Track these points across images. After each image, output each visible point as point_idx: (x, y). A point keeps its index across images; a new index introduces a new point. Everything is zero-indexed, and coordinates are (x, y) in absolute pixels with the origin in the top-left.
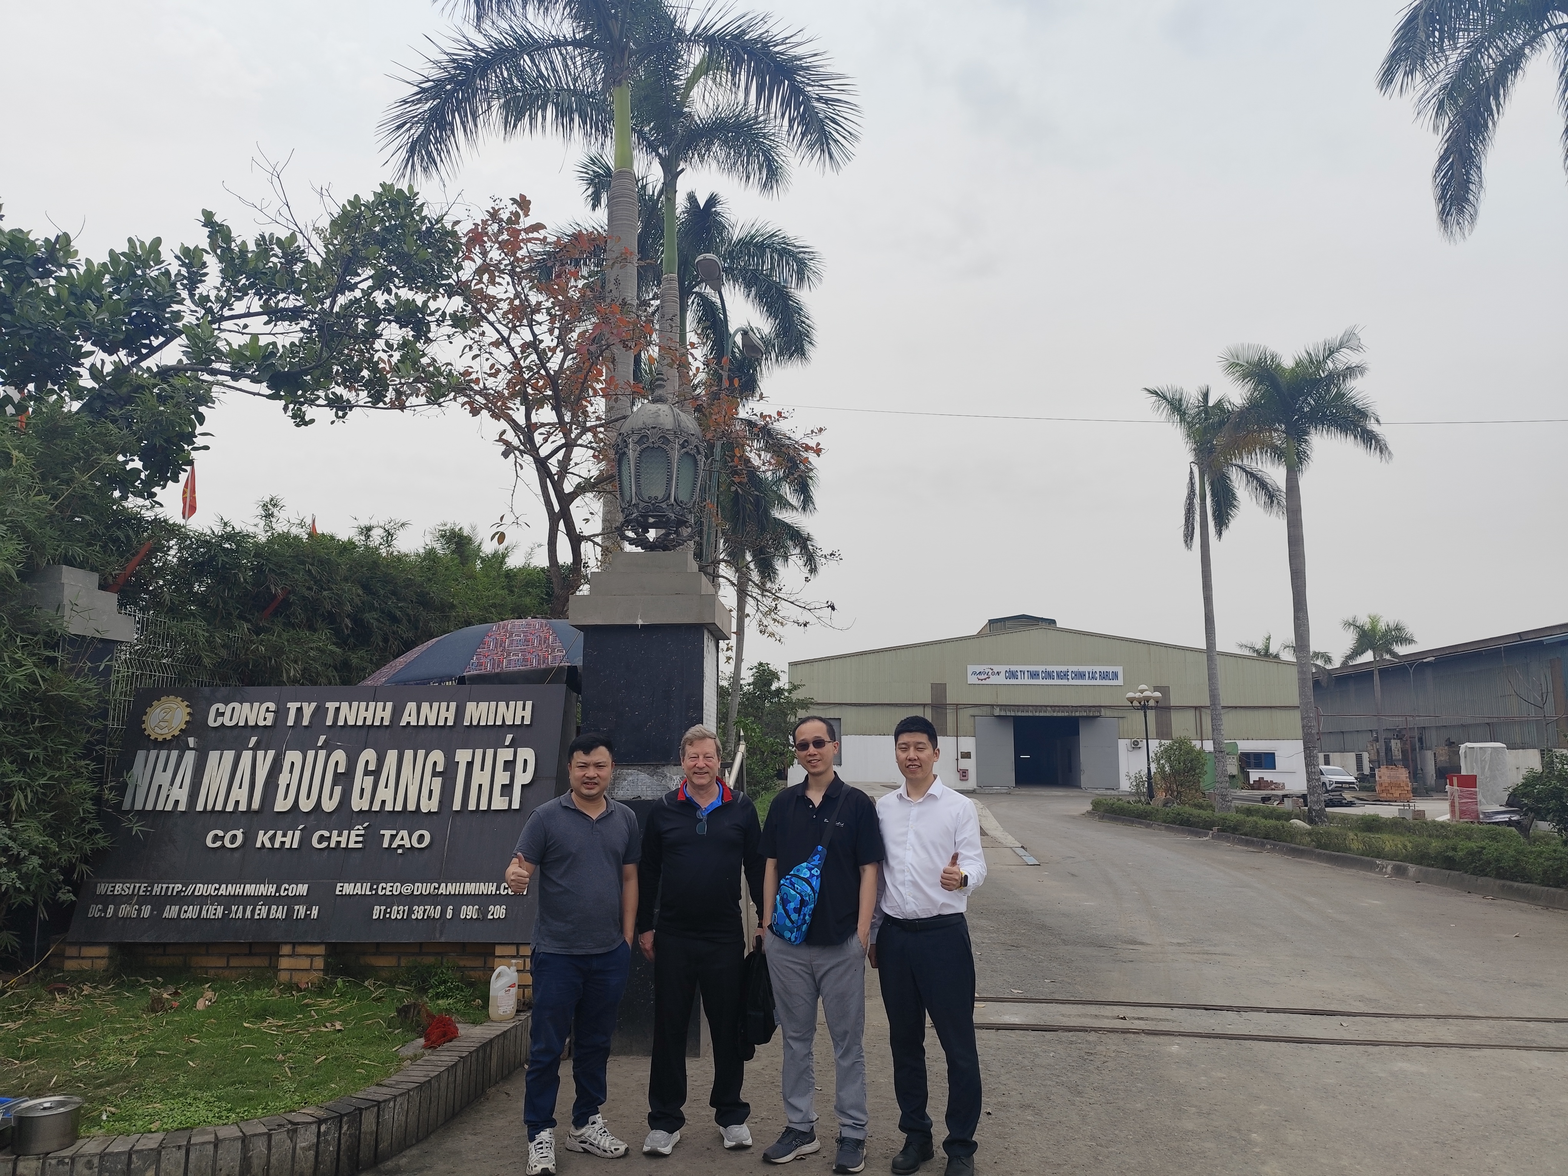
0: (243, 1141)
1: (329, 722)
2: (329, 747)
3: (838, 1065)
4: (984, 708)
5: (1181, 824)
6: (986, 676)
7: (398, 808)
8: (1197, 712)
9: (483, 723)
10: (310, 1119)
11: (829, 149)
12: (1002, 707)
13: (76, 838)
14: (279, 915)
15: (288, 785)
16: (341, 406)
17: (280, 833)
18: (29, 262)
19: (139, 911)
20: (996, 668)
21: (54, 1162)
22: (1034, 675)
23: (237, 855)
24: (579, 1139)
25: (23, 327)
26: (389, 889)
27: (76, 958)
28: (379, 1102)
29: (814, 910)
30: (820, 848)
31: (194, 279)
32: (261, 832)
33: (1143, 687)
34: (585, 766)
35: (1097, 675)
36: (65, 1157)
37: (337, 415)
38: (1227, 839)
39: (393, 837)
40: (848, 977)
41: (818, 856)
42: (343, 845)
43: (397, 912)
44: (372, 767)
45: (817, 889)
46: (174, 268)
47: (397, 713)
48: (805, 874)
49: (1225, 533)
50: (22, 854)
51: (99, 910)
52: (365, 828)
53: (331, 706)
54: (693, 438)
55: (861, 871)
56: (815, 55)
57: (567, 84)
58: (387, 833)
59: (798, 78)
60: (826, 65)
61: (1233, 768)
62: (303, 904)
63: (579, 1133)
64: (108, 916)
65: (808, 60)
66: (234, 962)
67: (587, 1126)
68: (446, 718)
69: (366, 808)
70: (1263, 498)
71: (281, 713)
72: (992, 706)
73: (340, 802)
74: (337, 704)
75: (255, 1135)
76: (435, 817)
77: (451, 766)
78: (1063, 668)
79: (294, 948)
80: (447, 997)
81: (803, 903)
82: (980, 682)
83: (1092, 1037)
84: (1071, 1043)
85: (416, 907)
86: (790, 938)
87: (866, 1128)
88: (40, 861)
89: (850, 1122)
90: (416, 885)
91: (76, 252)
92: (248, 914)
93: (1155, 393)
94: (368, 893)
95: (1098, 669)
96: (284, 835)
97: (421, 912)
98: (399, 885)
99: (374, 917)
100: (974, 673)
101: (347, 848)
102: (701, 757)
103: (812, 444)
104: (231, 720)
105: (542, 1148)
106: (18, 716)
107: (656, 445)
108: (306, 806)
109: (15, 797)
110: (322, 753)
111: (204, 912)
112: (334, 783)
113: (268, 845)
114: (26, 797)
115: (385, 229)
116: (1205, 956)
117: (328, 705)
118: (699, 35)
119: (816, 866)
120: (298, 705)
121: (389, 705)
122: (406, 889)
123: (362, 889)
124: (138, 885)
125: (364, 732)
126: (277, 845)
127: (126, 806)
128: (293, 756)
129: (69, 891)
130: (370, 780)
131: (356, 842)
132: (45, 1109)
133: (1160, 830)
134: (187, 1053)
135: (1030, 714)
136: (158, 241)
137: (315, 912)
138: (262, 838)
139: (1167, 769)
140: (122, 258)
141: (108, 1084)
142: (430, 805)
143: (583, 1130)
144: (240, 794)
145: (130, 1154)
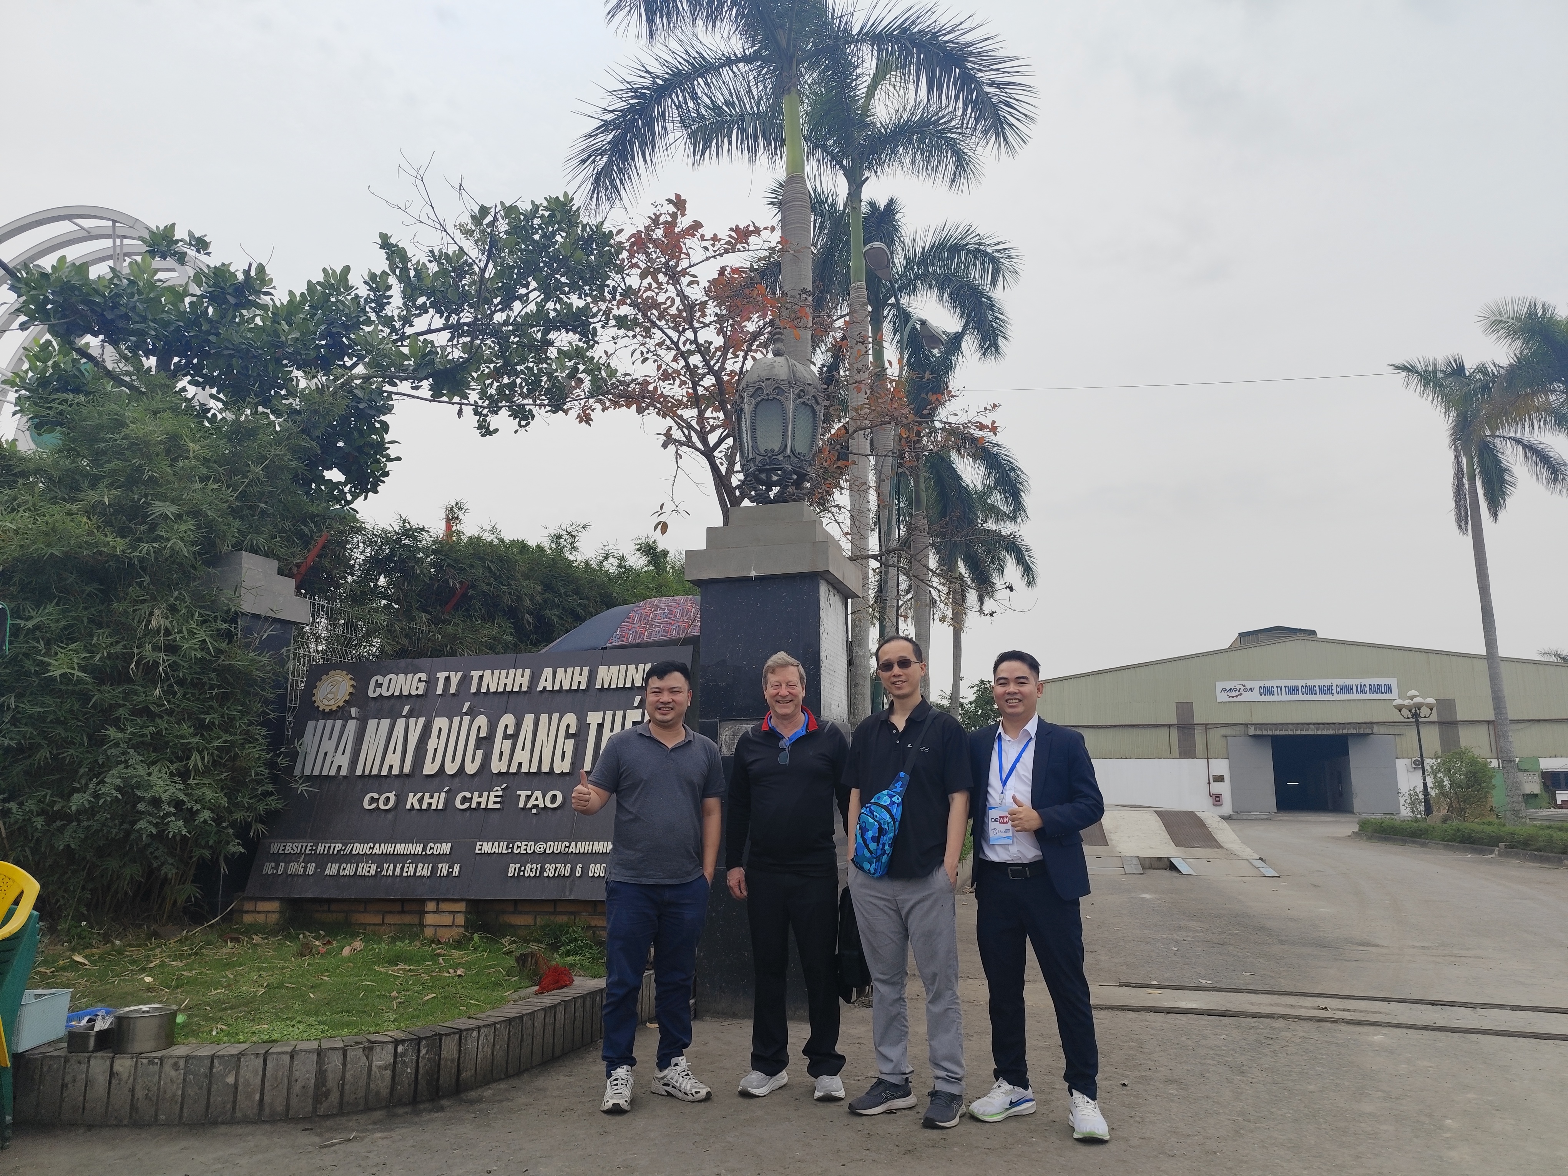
0: (319, 1055)
1: (473, 690)
2: (473, 713)
3: (928, 1010)
4: (1238, 728)
5: (1462, 842)
6: (1237, 693)
7: (534, 769)
8: (1491, 728)
9: (613, 686)
10: (390, 1039)
11: (1003, 133)
12: (1257, 725)
13: (251, 798)
14: (424, 873)
15: (436, 750)
16: (523, 416)
17: (427, 795)
18: (230, 291)
19: (305, 868)
20: (1249, 684)
21: (145, 1061)
22: (1293, 690)
23: (390, 816)
24: (662, 1082)
25: (227, 348)
26: (523, 847)
27: (253, 912)
28: (461, 1030)
29: (895, 840)
30: (902, 774)
31: (381, 303)
32: (411, 795)
33: (1413, 692)
34: (659, 691)
35: (1367, 689)
36: (155, 1058)
37: (520, 425)
38: (1517, 856)
39: (529, 797)
40: (934, 914)
41: (900, 783)
42: (483, 806)
43: (530, 870)
44: (510, 731)
45: (898, 817)
46: (363, 291)
47: (534, 679)
48: (885, 802)
49: (1502, 515)
50: (195, 808)
51: (272, 868)
52: (503, 790)
53: (476, 674)
54: (810, 388)
55: (950, 800)
56: (987, 39)
57: (752, 108)
58: (523, 794)
59: (969, 65)
60: (998, 49)
61: (1533, 786)
62: (446, 862)
63: (661, 1075)
64: (279, 873)
65: (978, 46)
66: (389, 919)
67: (670, 1068)
68: (579, 682)
69: (504, 770)
70: (1545, 473)
71: (431, 683)
72: (1246, 725)
73: (481, 765)
74: (481, 673)
75: (331, 1049)
76: (568, 778)
77: (583, 727)
78: (1327, 682)
79: (438, 905)
80: (577, 954)
81: (881, 831)
82: (1231, 700)
83: (1280, 1023)
84: (1252, 1028)
85: (547, 865)
86: (869, 870)
87: (963, 1083)
88: (211, 815)
89: (943, 1074)
90: (549, 843)
91: (271, 280)
92: (398, 871)
93: (1403, 368)
94: (505, 851)
95: (1367, 681)
96: (431, 797)
97: (552, 870)
98: (533, 843)
99: (510, 875)
100: (1224, 690)
101: (486, 809)
102: (784, 685)
103: (987, 422)
104: (388, 690)
105: (617, 1085)
106: (197, 685)
107: (771, 397)
108: (451, 769)
109: (193, 758)
110: (467, 719)
111: (360, 870)
112: (477, 747)
113: (417, 806)
114: (203, 759)
115: (544, 236)
116: (1452, 959)
117: (473, 673)
118: (867, 34)
119: (898, 794)
120: (446, 674)
121: (528, 672)
122: (539, 848)
123: (499, 847)
124: (305, 845)
125: (505, 698)
126: (424, 807)
127: (297, 772)
128: (440, 722)
129: (238, 844)
130: (508, 743)
131: (495, 803)
132: (143, 1012)
133: (1438, 849)
134: (312, 987)
135: (1290, 733)
136: (347, 270)
137: (456, 870)
138: (412, 800)
139: (1446, 783)
140: (319, 288)
141: (231, 1008)
142: (563, 766)
143: (666, 1072)
144: (393, 759)
145: (213, 1057)
